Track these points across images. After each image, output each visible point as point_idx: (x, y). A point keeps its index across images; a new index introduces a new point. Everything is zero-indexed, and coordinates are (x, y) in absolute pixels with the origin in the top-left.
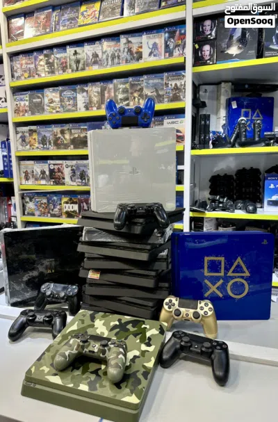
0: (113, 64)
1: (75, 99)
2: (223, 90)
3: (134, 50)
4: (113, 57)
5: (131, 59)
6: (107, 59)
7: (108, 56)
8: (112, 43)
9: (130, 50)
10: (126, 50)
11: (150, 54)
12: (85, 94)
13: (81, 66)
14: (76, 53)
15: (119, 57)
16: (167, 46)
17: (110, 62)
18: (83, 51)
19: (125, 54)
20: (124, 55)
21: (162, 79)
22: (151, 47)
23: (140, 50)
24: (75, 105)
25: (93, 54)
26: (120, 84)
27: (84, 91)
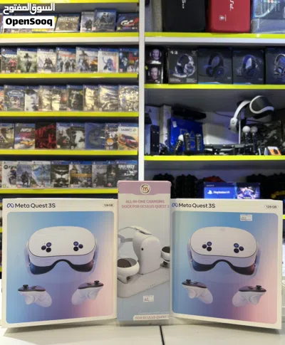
0: (67, 71)
3: (90, 62)
4: (68, 65)
5: (86, 70)
6: (61, 66)
7: (62, 64)
8: (67, 53)
9: (85, 62)
10: (82, 61)
11: (105, 68)
12: (34, 96)
13: (32, 68)
14: (27, 56)
15: (73, 66)
16: (121, 64)
18: (36, 56)
19: (81, 64)
20: (79, 65)
22: (106, 62)
23: (96, 63)
25: (46, 60)
26: (74, 90)
27: (33, 92)
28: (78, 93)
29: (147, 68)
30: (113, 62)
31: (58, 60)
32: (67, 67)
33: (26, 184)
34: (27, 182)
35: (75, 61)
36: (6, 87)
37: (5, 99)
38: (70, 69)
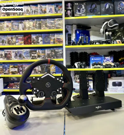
1: (18, 26)
2: (74, 27)
3: (43, 10)
4: (35, 11)
5: (42, 13)
8: (35, 7)
9: (41, 10)
10: (40, 9)
11: (49, 12)
12: (23, 24)
15: (37, 12)
16: (55, 10)
19: (40, 11)
21: (54, 20)
22: (50, 9)
23: (46, 10)
24: (18, 28)
26: (38, 21)
27: (22, 23)
28: (39, 22)
29: (66, 11)
30: (52, 9)
31: (31, 10)
32: (35, 12)
33: (21, 58)
34: (21, 57)
35: (37, 10)
36: (12, 21)
37: (12, 26)
38: (36, 13)
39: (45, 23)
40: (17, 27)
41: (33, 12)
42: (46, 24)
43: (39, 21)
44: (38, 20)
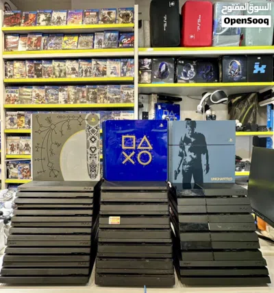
0: (86, 76)
1: (57, 95)
2: (153, 98)
4: (86, 71)
5: (99, 75)
6: (82, 72)
7: (82, 70)
8: (86, 63)
9: (98, 69)
10: (95, 68)
11: (112, 73)
12: (65, 93)
14: (59, 66)
15: (90, 72)
16: (122, 70)
17: (84, 75)
18: (65, 65)
21: (119, 88)
22: (112, 68)
23: (105, 70)
24: (57, 99)
32: (86, 73)
35: (91, 68)
36: (46, 87)
37: (46, 96)
39: (104, 92)
40: (54, 97)
41: (84, 73)
42: (105, 94)
43: (93, 89)
44: (92, 87)
